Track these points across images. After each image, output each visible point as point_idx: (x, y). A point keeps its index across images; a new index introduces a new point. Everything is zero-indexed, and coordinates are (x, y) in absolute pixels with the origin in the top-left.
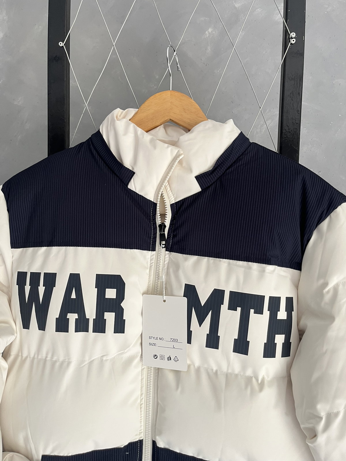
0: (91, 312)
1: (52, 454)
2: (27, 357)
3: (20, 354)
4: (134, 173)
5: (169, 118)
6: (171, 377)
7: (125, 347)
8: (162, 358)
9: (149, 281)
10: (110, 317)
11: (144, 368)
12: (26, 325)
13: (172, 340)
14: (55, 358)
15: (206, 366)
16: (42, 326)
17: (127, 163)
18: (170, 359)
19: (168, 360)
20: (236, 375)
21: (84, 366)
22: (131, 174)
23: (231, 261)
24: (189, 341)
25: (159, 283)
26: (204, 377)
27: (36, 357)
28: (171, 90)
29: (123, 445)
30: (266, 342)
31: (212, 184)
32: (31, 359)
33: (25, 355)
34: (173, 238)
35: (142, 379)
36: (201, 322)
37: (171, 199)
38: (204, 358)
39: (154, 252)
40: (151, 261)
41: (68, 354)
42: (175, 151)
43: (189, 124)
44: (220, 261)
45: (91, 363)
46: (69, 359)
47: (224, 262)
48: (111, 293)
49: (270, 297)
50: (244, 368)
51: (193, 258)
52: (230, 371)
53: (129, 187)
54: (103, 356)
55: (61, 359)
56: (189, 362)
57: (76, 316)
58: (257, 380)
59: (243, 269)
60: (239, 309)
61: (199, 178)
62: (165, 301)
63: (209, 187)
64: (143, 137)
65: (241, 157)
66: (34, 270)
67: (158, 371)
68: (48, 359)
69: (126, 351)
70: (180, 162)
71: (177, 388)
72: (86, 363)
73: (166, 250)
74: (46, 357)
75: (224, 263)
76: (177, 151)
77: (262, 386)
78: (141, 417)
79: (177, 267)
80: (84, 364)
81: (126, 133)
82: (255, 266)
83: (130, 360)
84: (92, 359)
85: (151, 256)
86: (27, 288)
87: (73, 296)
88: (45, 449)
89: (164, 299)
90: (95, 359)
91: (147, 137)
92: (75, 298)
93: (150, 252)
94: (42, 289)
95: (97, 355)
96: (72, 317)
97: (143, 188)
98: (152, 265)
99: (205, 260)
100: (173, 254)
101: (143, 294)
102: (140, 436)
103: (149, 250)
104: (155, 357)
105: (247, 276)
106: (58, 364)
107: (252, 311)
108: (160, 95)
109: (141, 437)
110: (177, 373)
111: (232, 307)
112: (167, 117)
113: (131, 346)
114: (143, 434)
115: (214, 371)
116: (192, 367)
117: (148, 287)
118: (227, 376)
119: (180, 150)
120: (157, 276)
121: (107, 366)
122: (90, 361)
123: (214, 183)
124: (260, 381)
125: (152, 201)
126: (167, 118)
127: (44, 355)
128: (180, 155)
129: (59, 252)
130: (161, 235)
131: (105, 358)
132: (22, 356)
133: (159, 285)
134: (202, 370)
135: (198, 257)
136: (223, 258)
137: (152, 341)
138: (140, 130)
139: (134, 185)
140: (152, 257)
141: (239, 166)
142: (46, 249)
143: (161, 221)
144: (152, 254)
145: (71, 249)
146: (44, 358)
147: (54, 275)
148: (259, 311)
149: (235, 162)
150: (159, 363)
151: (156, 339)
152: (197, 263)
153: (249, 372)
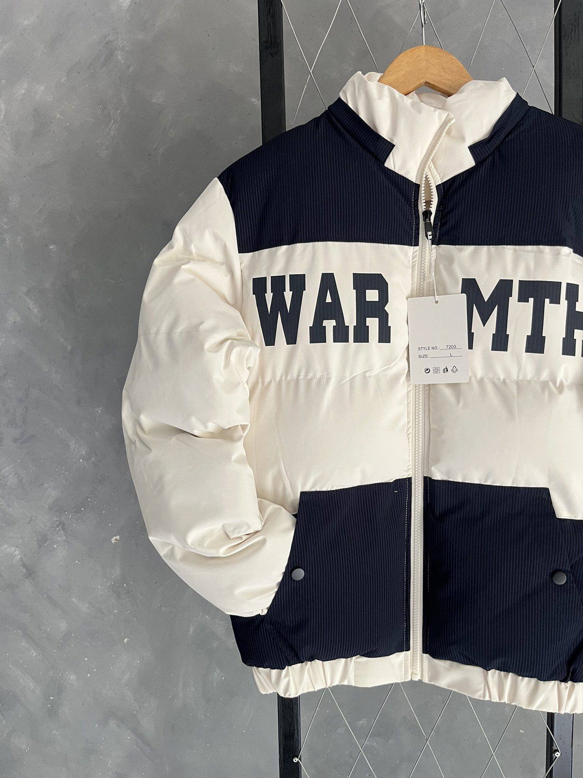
0: (350, 318)
1: (313, 490)
2: (270, 382)
3: (260, 381)
4: (394, 146)
5: (425, 80)
6: (448, 393)
7: (389, 361)
8: (436, 370)
9: (412, 285)
10: (373, 324)
11: (410, 390)
12: (270, 340)
13: (449, 347)
14: (310, 375)
15: (490, 376)
16: (291, 338)
17: (384, 132)
18: (447, 371)
19: (444, 372)
20: (529, 382)
21: (346, 382)
22: (389, 147)
23: (517, 247)
24: (471, 346)
25: (425, 285)
26: (489, 387)
27: (283, 378)
28: (424, 44)
29: (392, 479)
30: (564, 337)
31: (488, 157)
32: (277, 382)
33: (267, 380)
34: (440, 228)
35: (408, 404)
36: (484, 321)
37: (437, 179)
38: (488, 365)
39: (417, 248)
40: (413, 259)
41: (326, 368)
42: (444, 115)
43: (451, 87)
44: (504, 248)
45: (352, 380)
46: (328, 374)
47: (509, 249)
48: (372, 295)
49: (568, 284)
50: (538, 370)
51: (470, 249)
52: (521, 377)
53: (386, 165)
54: (366, 372)
55: (318, 375)
56: (470, 374)
57: (333, 323)
58: (555, 384)
59: (533, 254)
60: (531, 300)
61: (473, 148)
62: (437, 302)
63: (485, 160)
64: (403, 100)
65: (521, 122)
66: (276, 273)
67: (430, 389)
68: (302, 377)
69: (391, 365)
70: (449, 133)
71: (458, 402)
72: (347, 380)
73: (432, 244)
74: (299, 376)
75: (508, 251)
76: (446, 115)
77: (561, 389)
78: (409, 450)
79: (450, 260)
80: (345, 381)
81: (381, 97)
82: (547, 249)
83: (396, 378)
84: (354, 375)
85: (414, 253)
86: (269, 296)
87: (329, 299)
88: (304, 484)
89: (436, 300)
90: (357, 375)
91: (408, 101)
92: (331, 301)
93: (413, 247)
94: (288, 295)
95: (359, 371)
96: (329, 325)
97: (404, 165)
98: (416, 264)
99: (485, 248)
100: (442, 246)
101: (407, 299)
102: (409, 473)
103: (411, 245)
104: (427, 371)
105: (538, 262)
106: (314, 381)
107: (547, 301)
108: (412, 51)
109: (410, 475)
110: (454, 386)
111: (523, 298)
112: (423, 79)
113: (398, 359)
114: (411, 470)
115: (501, 380)
116: (473, 378)
117: (412, 290)
118: (518, 384)
119: (450, 113)
120: (422, 276)
121: (372, 383)
122: (351, 377)
123: (491, 154)
124: (558, 385)
125: (414, 182)
126: (423, 81)
127: (295, 375)
128: (450, 120)
129: (304, 249)
130: (425, 224)
131: (368, 374)
132: (263, 383)
133: (425, 287)
134: (486, 380)
135: (475, 248)
136: (507, 245)
137: (422, 353)
138: (397, 94)
139: (393, 163)
140: (414, 255)
141: (520, 132)
142: (288, 249)
143: (425, 207)
144: (415, 250)
145: (320, 245)
146: (295, 378)
147: (302, 278)
148: (556, 300)
149: (514, 128)
150: (431, 379)
151: (427, 349)
152: (474, 254)
153: (545, 376)
